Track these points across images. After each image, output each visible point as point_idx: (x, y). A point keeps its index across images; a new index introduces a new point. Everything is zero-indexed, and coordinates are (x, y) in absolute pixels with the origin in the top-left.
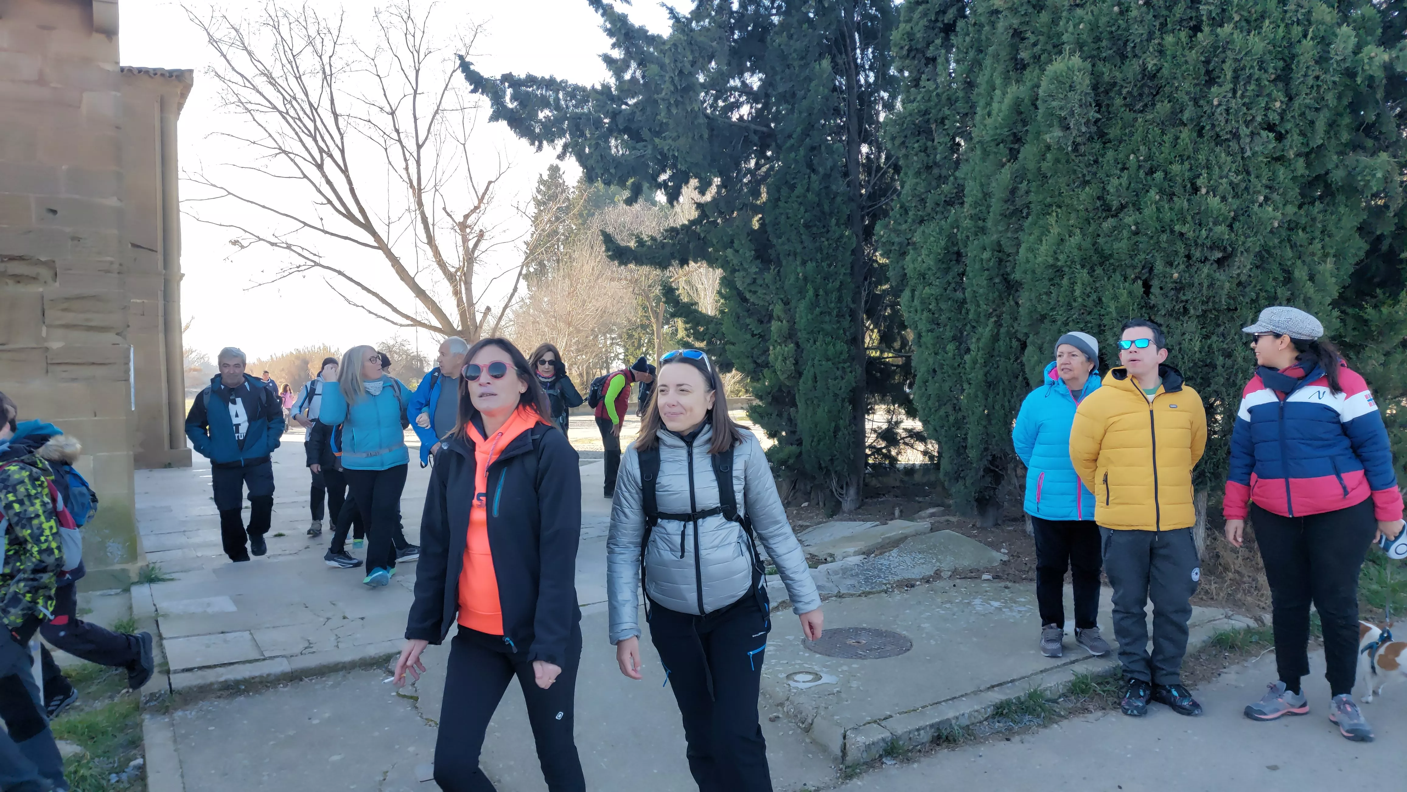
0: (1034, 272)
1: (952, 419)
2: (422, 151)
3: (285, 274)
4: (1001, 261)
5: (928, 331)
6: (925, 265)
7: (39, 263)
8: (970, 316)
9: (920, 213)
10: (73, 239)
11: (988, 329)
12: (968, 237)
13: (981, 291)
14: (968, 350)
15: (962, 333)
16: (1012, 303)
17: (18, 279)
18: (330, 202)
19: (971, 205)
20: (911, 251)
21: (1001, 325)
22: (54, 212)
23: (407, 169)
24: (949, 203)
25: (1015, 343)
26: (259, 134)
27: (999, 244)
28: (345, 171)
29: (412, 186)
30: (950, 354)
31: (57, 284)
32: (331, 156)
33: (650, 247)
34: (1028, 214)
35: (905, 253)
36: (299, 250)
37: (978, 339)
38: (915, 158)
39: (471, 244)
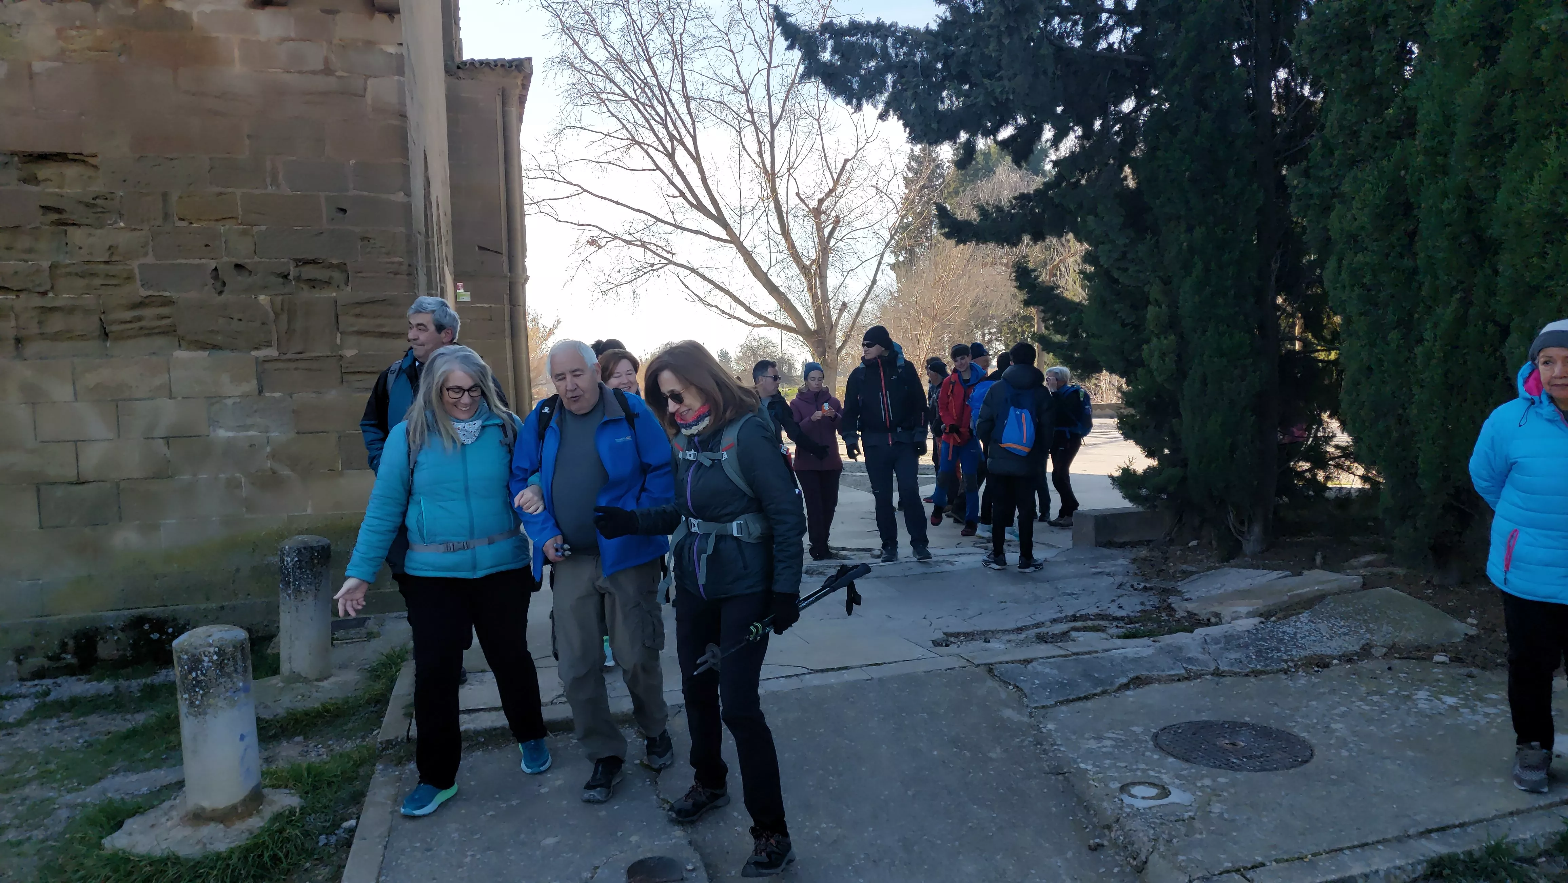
0: (1519, 224)
1: (1395, 434)
2: (776, 132)
3: (638, 272)
4: (1470, 211)
5: (1361, 314)
6: (1356, 223)
7: (331, 266)
8: (1424, 293)
9: (1351, 152)
10: (363, 239)
11: (1449, 311)
12: (1421, 180)
13: (1441, 255)
14: (1420, 341)
15: (1411, 315)
16: (1489, 271)
17: (313, 283)
18: (682, 194)
19: (1425, 135)
20: (1338, 206)
21: (1471, 303)
22: (344, 211)
23: (760, 153)
24: (1397, 135)
25: (1491, 328)
26: (612, 125)
27: (1468, 188)
28: (696, 159)
29: (765, 171)
30: (1393, 346)
31: (349, 289)
32: (682, 143)
33: (995, 220)
34: (1513, 140)
35: (1329, 208)
36: (653, 248)
37: (1436, 325)
38: (1343, 76)
39: (827, 231)
